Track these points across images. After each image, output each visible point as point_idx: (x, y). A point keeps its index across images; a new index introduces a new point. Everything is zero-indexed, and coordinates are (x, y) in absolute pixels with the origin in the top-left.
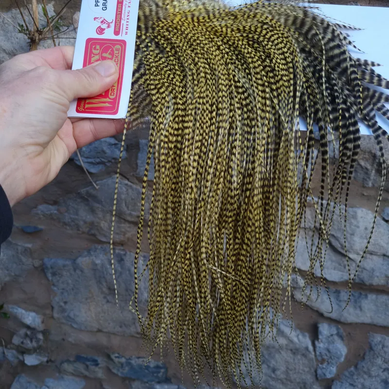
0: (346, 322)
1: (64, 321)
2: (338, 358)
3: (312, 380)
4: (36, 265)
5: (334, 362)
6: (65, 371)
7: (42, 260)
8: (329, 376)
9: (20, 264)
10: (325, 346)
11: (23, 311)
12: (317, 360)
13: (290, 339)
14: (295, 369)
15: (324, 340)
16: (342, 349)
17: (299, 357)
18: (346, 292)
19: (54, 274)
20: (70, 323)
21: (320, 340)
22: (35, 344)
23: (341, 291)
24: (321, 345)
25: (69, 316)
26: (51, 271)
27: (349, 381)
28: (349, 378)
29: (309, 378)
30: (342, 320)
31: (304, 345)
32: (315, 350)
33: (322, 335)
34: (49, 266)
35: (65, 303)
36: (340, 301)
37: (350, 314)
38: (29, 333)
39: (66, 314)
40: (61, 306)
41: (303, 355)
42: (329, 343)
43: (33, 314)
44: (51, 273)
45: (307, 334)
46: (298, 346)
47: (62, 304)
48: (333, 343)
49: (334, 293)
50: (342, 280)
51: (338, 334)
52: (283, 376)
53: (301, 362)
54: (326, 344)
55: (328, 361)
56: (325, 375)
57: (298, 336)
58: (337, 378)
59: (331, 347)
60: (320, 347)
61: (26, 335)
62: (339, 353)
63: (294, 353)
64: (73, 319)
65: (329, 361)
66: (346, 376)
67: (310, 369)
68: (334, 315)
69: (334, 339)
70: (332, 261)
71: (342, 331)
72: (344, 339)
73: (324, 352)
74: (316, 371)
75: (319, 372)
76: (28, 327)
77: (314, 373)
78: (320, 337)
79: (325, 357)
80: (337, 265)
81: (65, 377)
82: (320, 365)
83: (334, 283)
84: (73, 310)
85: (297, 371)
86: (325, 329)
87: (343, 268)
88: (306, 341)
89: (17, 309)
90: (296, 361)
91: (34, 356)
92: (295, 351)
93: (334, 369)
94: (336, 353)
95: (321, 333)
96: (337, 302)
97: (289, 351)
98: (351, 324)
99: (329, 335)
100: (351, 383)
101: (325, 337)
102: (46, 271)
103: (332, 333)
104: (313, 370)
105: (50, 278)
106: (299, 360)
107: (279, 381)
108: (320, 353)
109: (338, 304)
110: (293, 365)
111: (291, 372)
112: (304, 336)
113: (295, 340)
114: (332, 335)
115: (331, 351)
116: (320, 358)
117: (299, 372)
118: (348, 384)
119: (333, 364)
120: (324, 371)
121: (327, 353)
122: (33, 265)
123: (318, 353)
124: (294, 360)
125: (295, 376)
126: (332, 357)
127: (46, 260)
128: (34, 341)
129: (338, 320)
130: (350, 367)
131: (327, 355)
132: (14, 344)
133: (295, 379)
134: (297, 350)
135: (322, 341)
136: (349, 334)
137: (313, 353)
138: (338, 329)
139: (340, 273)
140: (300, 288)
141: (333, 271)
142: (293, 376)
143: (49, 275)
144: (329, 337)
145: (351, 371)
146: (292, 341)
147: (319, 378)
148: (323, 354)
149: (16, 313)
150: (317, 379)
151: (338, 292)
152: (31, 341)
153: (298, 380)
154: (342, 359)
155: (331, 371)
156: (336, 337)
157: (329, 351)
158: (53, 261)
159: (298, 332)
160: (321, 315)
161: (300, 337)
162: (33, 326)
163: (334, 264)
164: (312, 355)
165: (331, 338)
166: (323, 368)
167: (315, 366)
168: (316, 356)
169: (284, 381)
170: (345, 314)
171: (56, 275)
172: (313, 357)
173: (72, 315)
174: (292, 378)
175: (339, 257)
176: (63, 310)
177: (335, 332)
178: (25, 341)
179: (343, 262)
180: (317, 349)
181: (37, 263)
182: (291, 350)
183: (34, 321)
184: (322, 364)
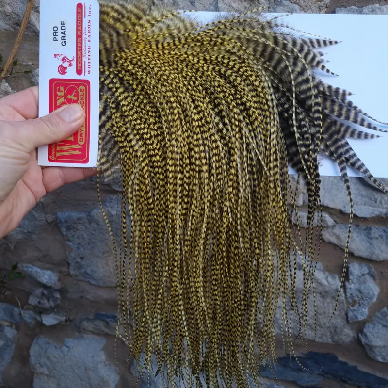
0: (378, 260)
1: (81, 278)
2: (370, 299)
3: (342, 324)
4: (49, 221)
5: (366, 302)
6: (84, 329)
7: (55, 214)
8: (361, 318)
9: (32, 220)
10: (357, 287)
11: (39, 270)
12: (348, 302)
13: (319, 281)
14: (325, 313)
15: (355, 280)
16: (374, 289)
17: (329, 300)
18: (377, 229)
19: (68, 228)
20: (87, 280)
21: (350, 281)
22: (52, 304)
23: (373, 228)
24: (352, 286)
25: (86, 273)
26: (65, 225)
27: (381, 322)
28: (381, 319)
29: (339, 321)
30: (374, 258)
31: (334, 287)
32: (345, 292)
33: (353, 276)
34: (63, 220)
35: (82, 258)
36: (371, 238)
37: (382, 251)
38: (45, 292)
39: (83, 270)
40: (77, 263)
41: (333, 298)
42: (360, 283)
43: (49, 272)
44: (65, 228)
45: (336, 276)
46: (327, 289)
47: (79, 260)
48: (365, 283)
49: (365, 230)
50: (373, 215)
51: (369, 274)
52: (312, 321)
53: (331, 305)
54: (357, 285)
55: (359, 303)
56: (356, 317)
57: (327, 278)
58: (370, 319)
59: (362, 288)
60: (350, 288)
61: (43, 294)
62: (371, 293)
63: (324, 297)
64: (91, 275)
65: (361, 302)
66: (378, 318)
67: (341, 312)
68: (365, 254)
69: (365, 279)
70: (362, 196)
71: (373, 270)
72: (376, 278)
73: (355, 293)
74: (346, 314)
75: (350, 314)
76: (45, 286)
77: (345, 317)
78: (351, 277)
79: (357, 299)
80: (367, 200)
81: (85, 336)
82: (351, 308)
83: (365, 219)
84: (90, 266)
85: (327, 315)
86: (356, 269)
87: (374, 202)
88: (337, 283)
89: (31, 268)
90: (326, 305)
91: (52, 315)
92: (324, 294)
93: (366, 311)
94: (369, 293)
95: (351, 273)
96: (368, 239)
97: (318, 295)
98: (383, 262)
99: (360, 274)
100: (384, 324)
101: (356, 277)
102: (60, 225)
103: (363, 273)
104: (343, 313)
105: (65, 233)
106: (328, 303)
107: (308, 327)
108: (351, 295)
109: (369, 242)
110: (323, 309)
111: (320, 317)
112: (334, 278)
113: (325, 282)
114: (363, 275)
115: (363, 292)
116: (350, 301)
117: (329, 316)
118: (381, 325)
119: (364, 305)
120: (355, 313)
121: (359, 295)
122: (47, 221)
123: (348, 295)
124: (323, 303)
125: (325, 320)
126: (364, 298)
127: (60, 215)
128: (51, 300)
129: (369, 258)
130: (383, 308)
131: (358, 297)
132: (30, 305)
133: (325, 324)
134: (326, 292)
135: (352, 282)
136: (382, 272)
137: (344, 295)
138: (369, 268)
139: (370, 208)
140: (328, 227)
141: (363, 207)
142: (323, 320)
143: (63, 230)
144: (360, 277)
145: (384, 312)
146: (320, 284)
147: (351, 322)
148: (354, 295)
149: (31, 272)
150: (348, 322)
151: (368, 229)
152: (49, 301)
153: (327, 325)
154: (375, 299)
155: (362, 313)
156: (367, 277)
157: (360, 291)
158: (67, 214)
159: (327, 274)
160: (351, 254)
161: (330, 279)
162: (49, 284)
163: (364, 199)
164: (342, 297)
165: (363, 278)
166: (355, 310)
167: (346, 309)
168: (346, 298)
169: (314, 326)
170: (377, 252)
171: (71, 229)
172: (344, 299)
173: (89, 271)
174: (322, 323)
175: (370, 191)
176: (80, 267)
177: (367, 271)
178: (42, 301)
179: (374, 196)
180: (348, 291)
181: (50, 218)
182: (320, 293)
183: (50, 279)
184: (353, 306)
